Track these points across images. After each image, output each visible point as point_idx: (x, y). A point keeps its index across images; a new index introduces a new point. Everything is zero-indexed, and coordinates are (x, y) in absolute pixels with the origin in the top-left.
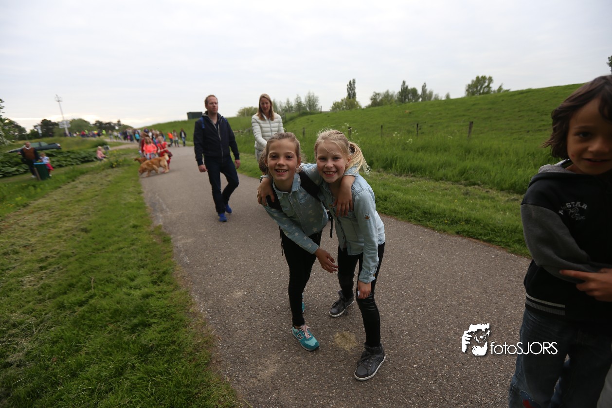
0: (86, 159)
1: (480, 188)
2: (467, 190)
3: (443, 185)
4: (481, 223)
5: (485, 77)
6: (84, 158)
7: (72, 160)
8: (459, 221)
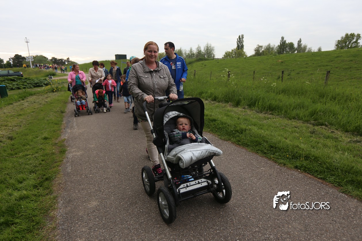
0: (38, 84)
1: (327, 128)
2: (314, 129)
3: (294, 123)
4: (318, 160)
5: (354, 34)
6: (36, 84)
7: (27, 85)
8: (299, 157)
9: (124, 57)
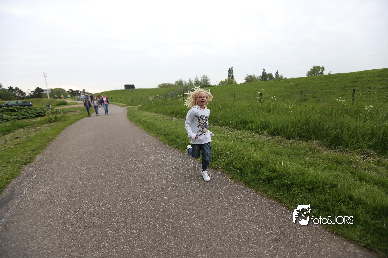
0: (41, 114)
5: (319, 67)
6: (39, 113)
7: (28, 115)
9: (133, 86)
